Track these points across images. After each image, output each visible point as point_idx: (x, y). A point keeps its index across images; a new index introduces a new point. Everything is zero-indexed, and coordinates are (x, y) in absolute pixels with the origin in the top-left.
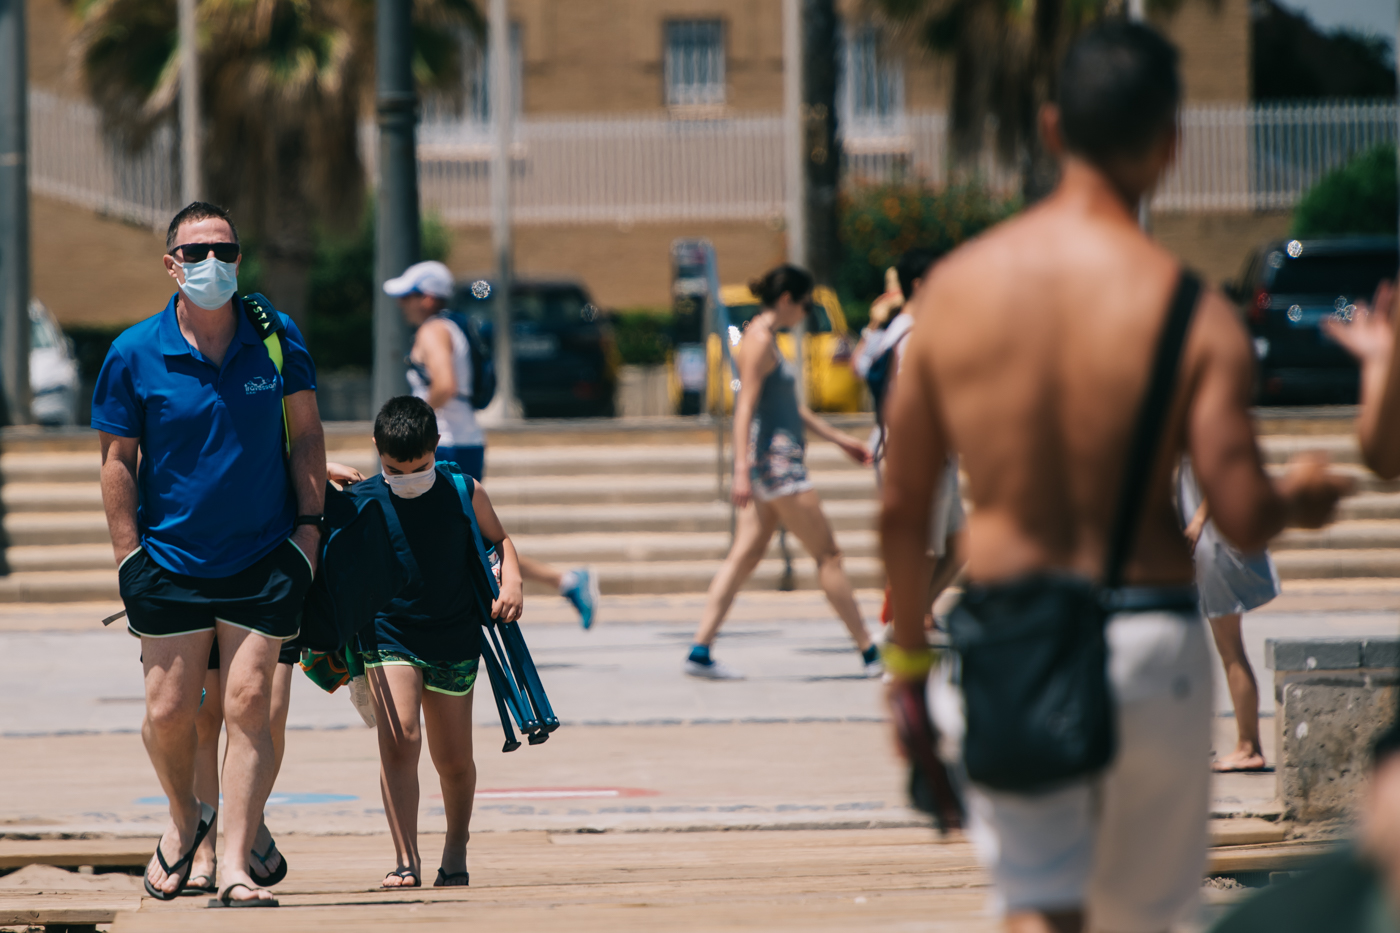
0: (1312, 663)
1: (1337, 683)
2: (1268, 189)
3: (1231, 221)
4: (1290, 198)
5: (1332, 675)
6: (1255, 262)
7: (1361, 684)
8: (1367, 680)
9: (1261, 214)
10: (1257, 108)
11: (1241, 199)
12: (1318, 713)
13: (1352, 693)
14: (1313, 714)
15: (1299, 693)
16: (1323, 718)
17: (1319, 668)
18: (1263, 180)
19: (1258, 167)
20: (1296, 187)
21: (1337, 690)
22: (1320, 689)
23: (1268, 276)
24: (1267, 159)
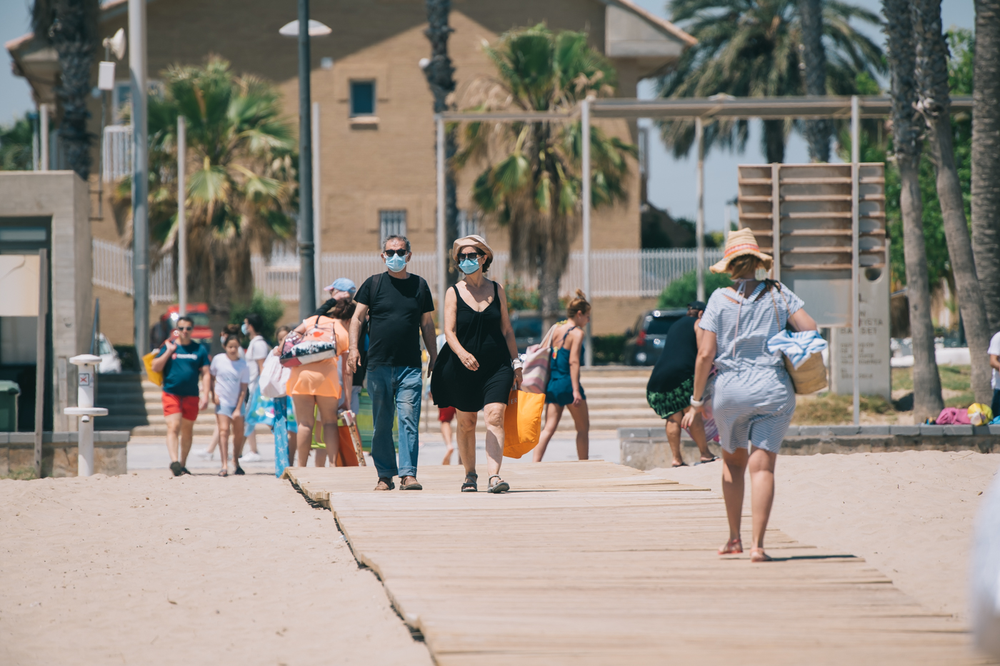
0: (632, 435)
1: (641, 442)
2: (647, 289)
3: (631, 302)
4: (656, 292)
5: (639, 440)
6: (641, 319)
7: (648, 443)
8: (651, 441)
9: (644, 298)
10: (642, 252)
11: (637, 293)
12: (635, 453)
13: (646, 446)
14: (633, 453)
15: (628, 445)
16: (637, 454)
17: (635, 437)
18: (645, 285)
19: (643, 277)
20: (660, 289)
21: (641, 445)
22: (636, 445)
23: (646, 326)
24: (647, 275)
